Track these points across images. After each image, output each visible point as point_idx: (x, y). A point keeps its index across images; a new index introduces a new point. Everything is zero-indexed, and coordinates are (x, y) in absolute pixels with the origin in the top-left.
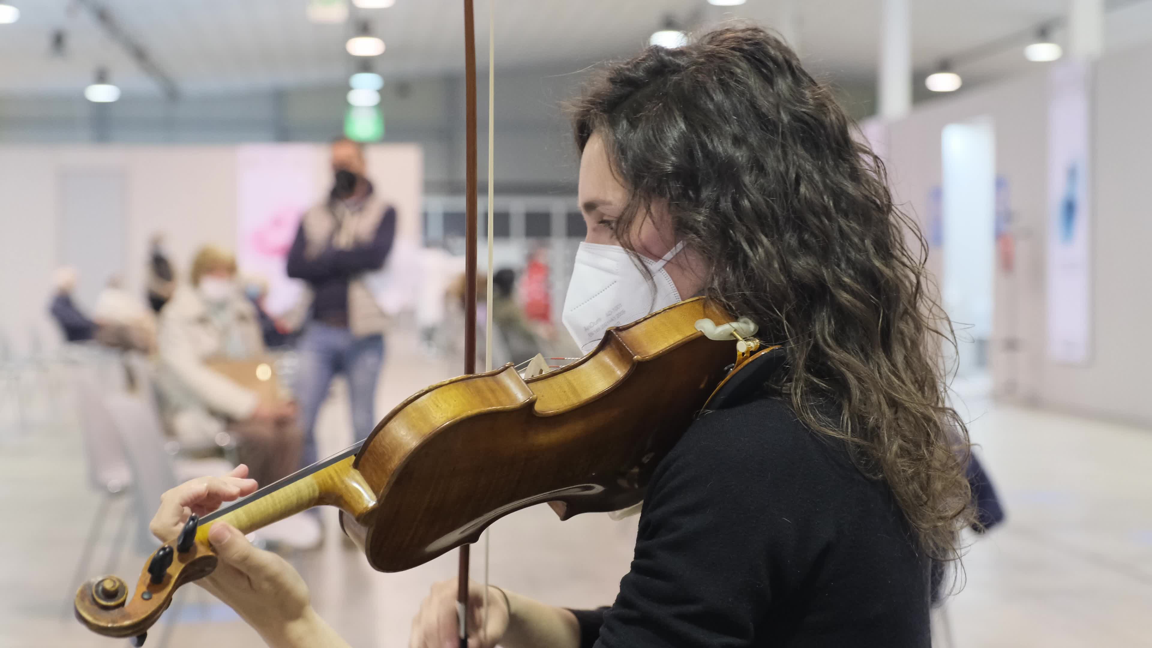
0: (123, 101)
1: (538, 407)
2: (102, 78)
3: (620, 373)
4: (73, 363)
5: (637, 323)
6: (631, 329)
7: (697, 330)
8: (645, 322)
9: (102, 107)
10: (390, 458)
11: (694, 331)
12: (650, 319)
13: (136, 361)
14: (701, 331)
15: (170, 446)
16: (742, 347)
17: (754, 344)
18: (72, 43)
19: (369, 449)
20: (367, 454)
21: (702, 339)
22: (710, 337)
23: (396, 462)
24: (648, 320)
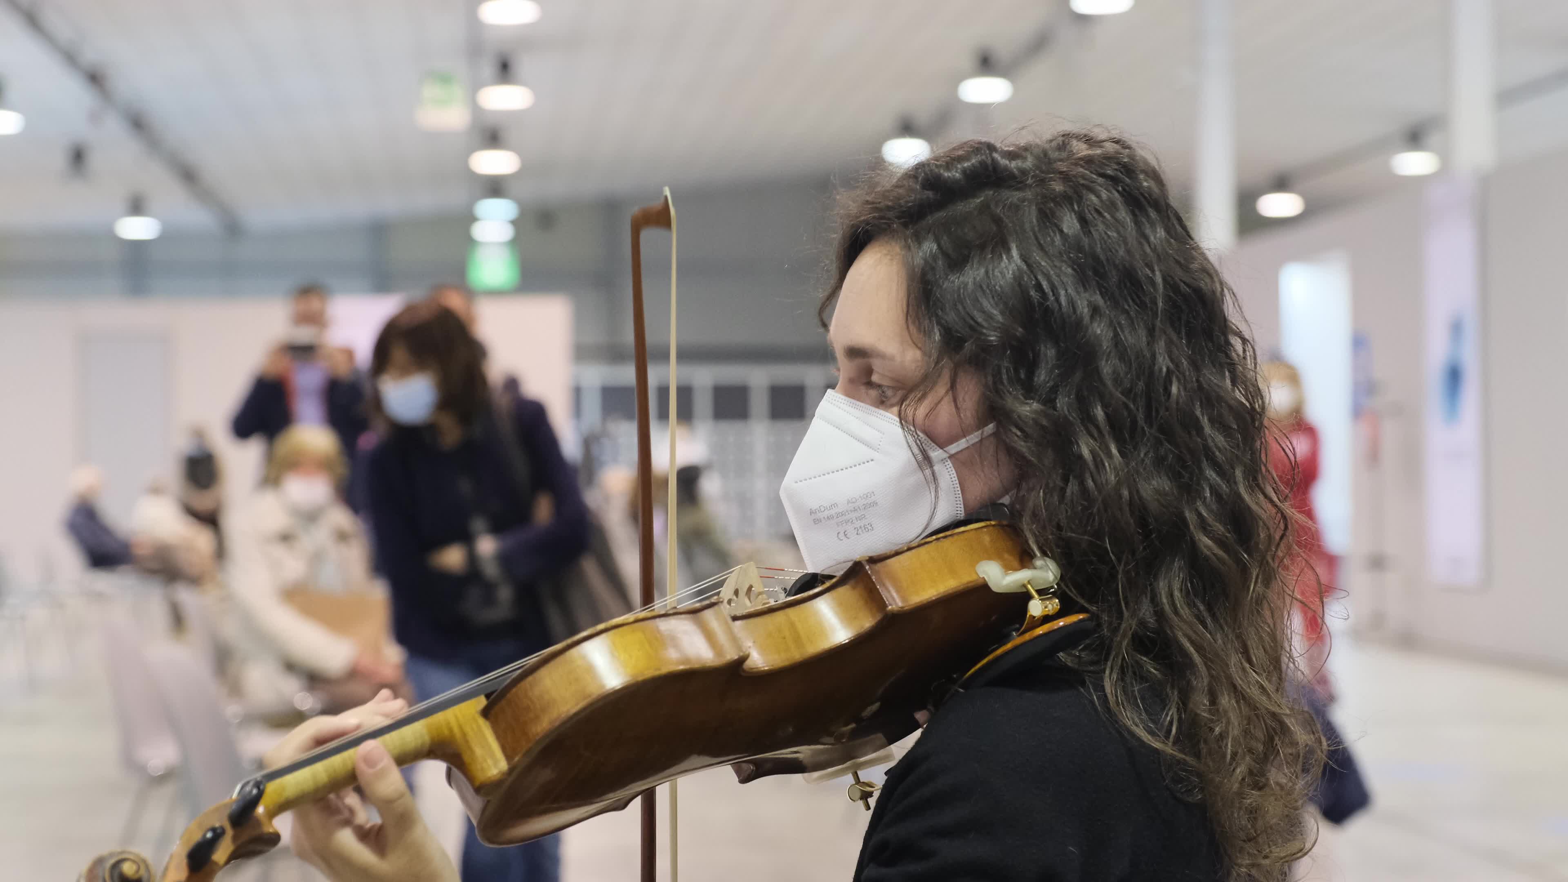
0: (166, 237)
1: (748, 664)
2: (137, 207)
3: (867, 622)
4: (99, 597)
5: (897, 553)
6: (888, 561)
7: (978, 576)
8: (909, 553)
9: (137, 246)
10: (537, 718)
11: (973, 577)
12: (918, 549)
13: (186, 596)
14: (984, 578)
15: (232, 710)
16: (1036, 608)
17: (1054, 605)
18: (96, 160)
19: (508, 696)
20: (504, 702)
21: (983, 588)
22: (995, 588)
23: (543, 725)
24: (913, 551)
